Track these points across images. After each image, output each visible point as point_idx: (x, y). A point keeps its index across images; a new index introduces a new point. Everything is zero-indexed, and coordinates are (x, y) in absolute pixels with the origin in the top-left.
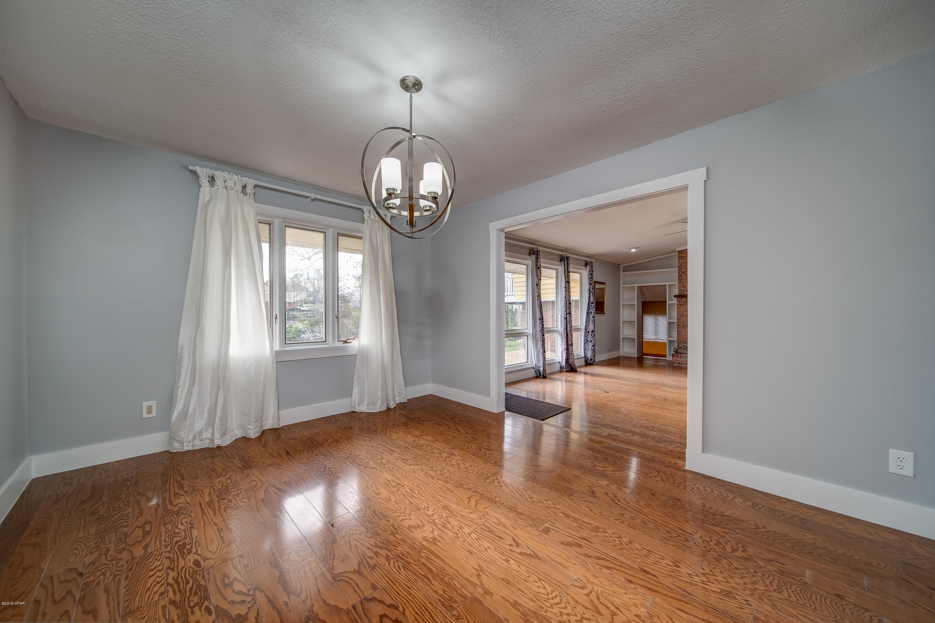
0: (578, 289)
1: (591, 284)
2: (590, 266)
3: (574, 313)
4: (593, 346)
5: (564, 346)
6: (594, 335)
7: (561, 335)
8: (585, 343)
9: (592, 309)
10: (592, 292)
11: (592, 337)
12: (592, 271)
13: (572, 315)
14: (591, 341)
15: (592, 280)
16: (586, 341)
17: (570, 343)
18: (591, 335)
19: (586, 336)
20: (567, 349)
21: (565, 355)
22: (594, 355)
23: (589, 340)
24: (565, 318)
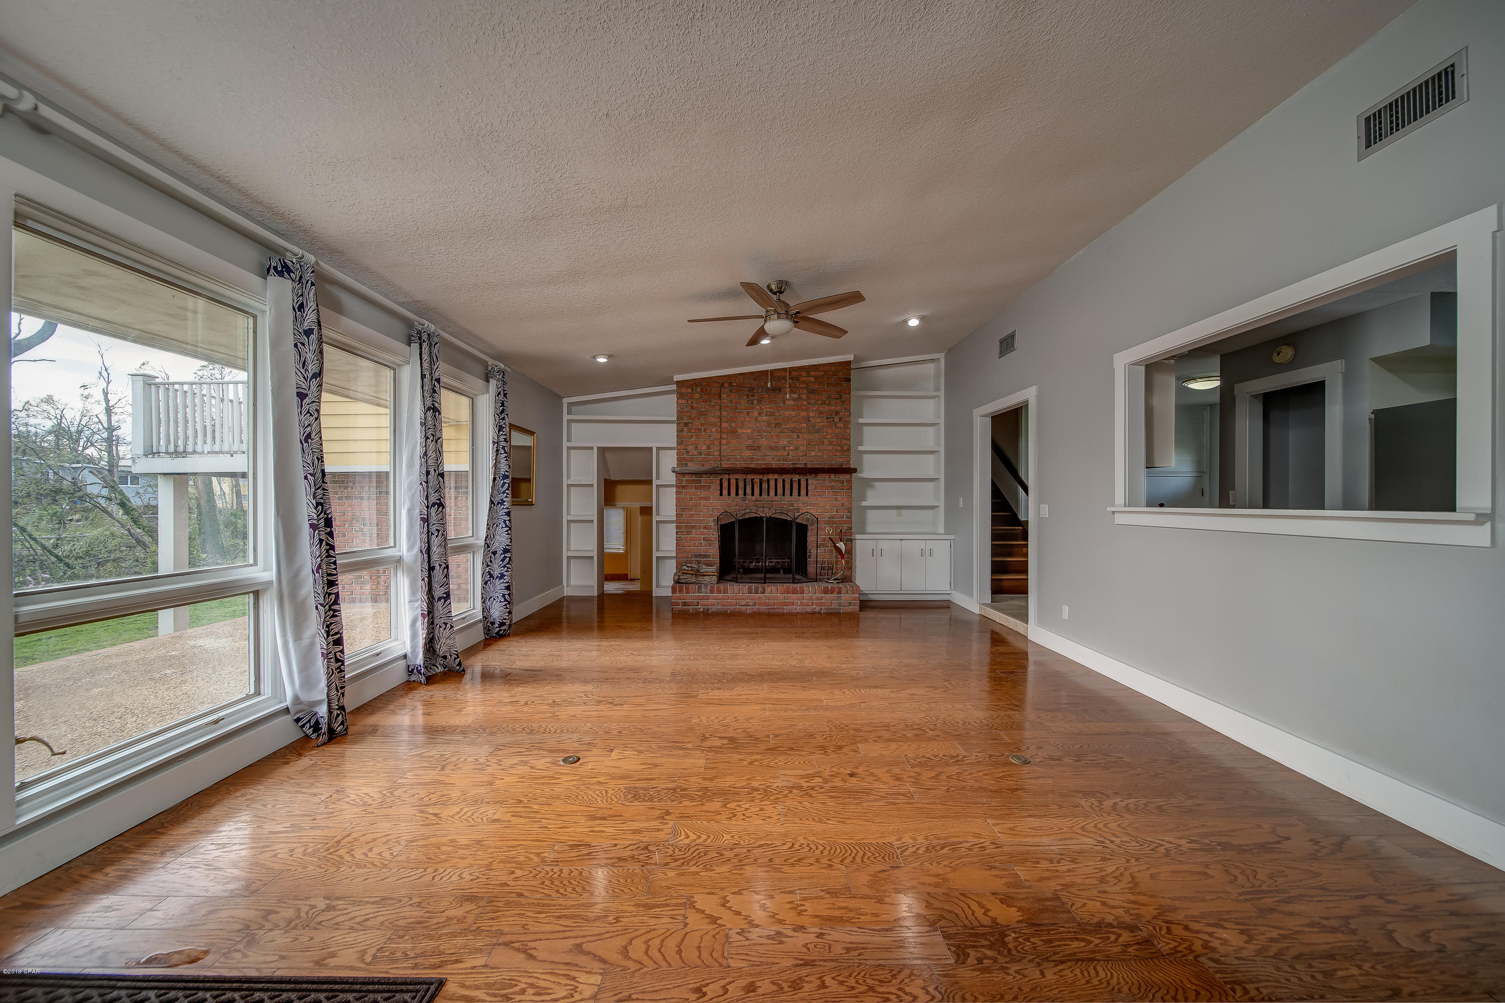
0: (465, 446)
1: (501, 428)
2: (498, 380)
3: (453, 504)
4: (508, 588)
5: (421, 605)
6: (510, 560)
7: (410, 571)
8: (486, 583)
9: (504, 493)
10: (503, 448)
11: (504, 567)
12: (505, 395)
13: (448, 509)
14: (502, 576)
15: (503, 419)
16: (489, 577)
17: (438, 592)
18: (503, 560)
19: (487, 564)
20: (430, 613)
21: (422, 635)
22: (510, 613)
23: (496, 573)
24: (422, 519)
